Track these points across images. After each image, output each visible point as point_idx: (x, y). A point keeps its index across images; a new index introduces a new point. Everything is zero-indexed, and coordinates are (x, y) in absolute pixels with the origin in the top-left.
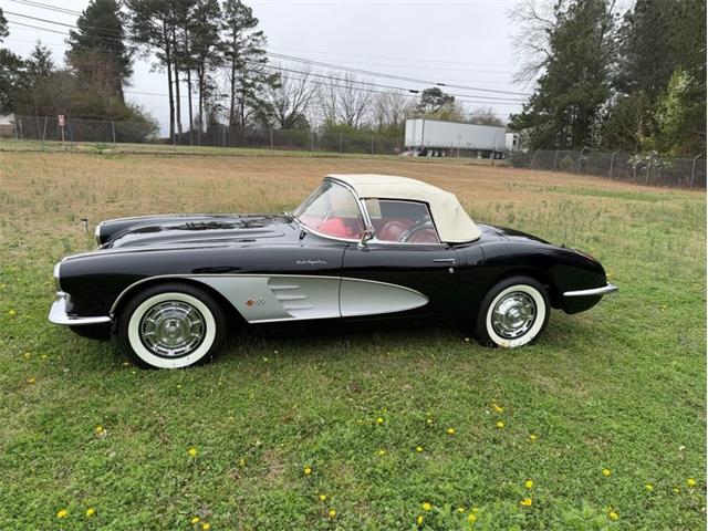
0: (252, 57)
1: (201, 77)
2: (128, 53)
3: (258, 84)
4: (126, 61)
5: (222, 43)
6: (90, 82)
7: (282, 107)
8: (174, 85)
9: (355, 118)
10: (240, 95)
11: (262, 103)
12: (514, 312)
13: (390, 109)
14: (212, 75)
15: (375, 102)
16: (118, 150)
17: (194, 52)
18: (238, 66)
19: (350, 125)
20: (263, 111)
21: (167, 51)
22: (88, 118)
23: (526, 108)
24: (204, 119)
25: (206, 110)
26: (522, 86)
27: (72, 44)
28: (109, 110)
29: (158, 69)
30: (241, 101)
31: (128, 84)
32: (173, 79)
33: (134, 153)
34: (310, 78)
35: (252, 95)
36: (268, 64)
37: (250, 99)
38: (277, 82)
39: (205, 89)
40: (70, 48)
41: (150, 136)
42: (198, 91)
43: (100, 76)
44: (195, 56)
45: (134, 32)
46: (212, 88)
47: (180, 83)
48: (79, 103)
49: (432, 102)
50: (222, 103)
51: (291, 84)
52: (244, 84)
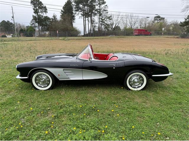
0: (104, 12)
1: (91, 19)
2: (74, 14)
3: (105, 19)
4: (74, 16)
5: (96, 9)
6: (65, 22)
7: (112, 25)
8: (85, 21)
9: (133, 26)
10: (101, 22)
11: (106, 24)
12: (136, 80)
13: (144, 23)
14: (94, 18)
15: (139, 21)
16: (68, 39)
17: (89, 12)
18: (100, 15)
19: (131, 28)
20: (107, 26)
21: (83, 13)
22: (65, 31)
23: (186, 20)
24: (92, 30)
25: (92, 27)
26: (185, 13)
27: (62, 13)
28: (69, 29)
29: (81, 17)
30: (101, 24)
31: (74, 22)
32: (85, 20)
33: (72, 39)
34: (120, 16)
35: (104, 22)
36: (108, 14)
37: (103, 23)
38: (111, 18)
39: (92, 22)
40: (61, 14)
41: (79, 35)
42: (90, 22)
43: (67, 21)
44: (90, 13)
45: (75, 9)
46: (94, 21)
47: (86, 21)
48: (63, 27)
49: (157, 20)
50: (96, 25)
51: (114, 18)
52: (102, 19)
